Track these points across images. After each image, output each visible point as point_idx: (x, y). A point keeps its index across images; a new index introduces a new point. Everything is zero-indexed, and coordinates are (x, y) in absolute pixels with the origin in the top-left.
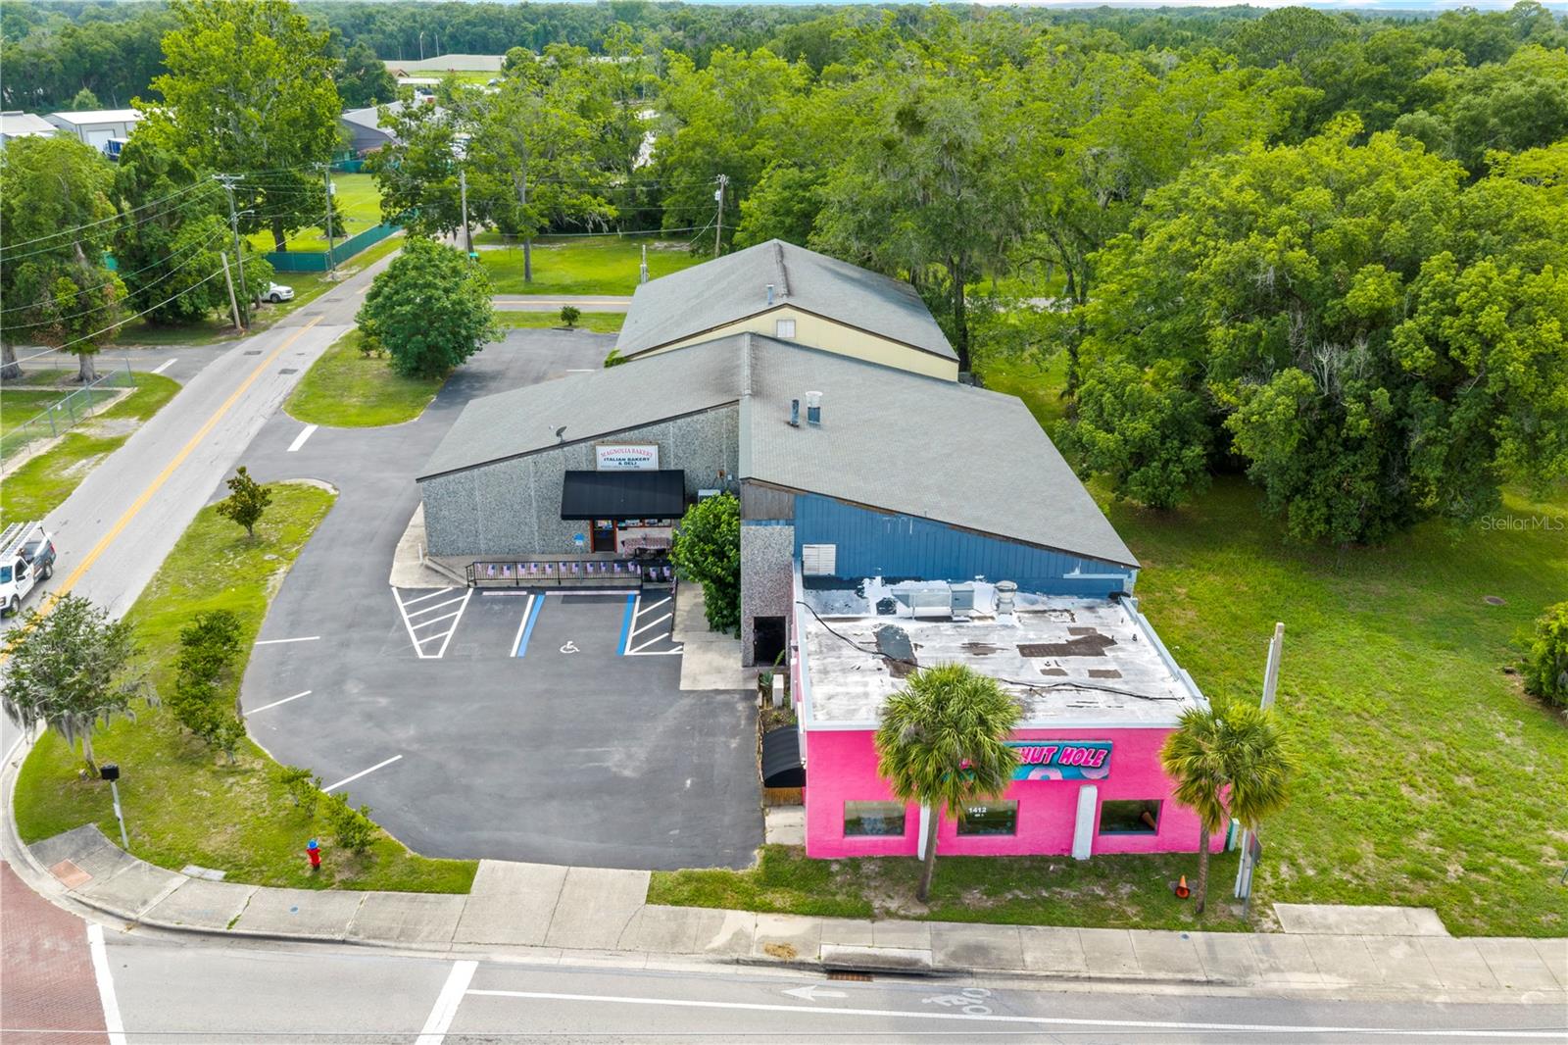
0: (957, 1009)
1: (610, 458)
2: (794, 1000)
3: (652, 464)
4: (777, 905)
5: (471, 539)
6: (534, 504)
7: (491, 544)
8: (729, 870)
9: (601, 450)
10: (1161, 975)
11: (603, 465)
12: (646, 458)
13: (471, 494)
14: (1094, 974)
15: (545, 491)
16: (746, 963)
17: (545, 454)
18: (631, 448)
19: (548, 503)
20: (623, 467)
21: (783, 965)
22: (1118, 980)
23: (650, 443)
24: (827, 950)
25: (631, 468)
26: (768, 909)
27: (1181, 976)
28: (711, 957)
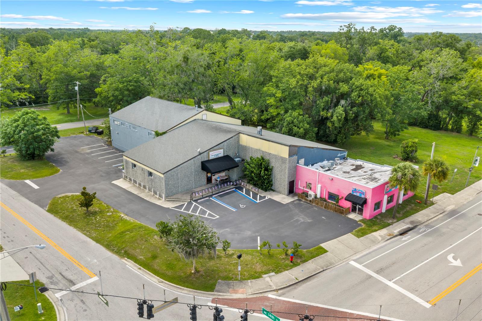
0: (425, 231)
1: (213, 155)
2: (405, 241)
3: (221, 155)
5: (177, 189)
6: (193, 174)
7: (182, 189)
8: (360, 227)
9: (211, 153)
10: (437, 214)
11: (211, 157)
12: (220, 153)
13: (177, 175)
14: (431, 218)
15: (196, 169)
16: (389, 239)
17: (196, 158)
18: (217, 151)
19: (196, 173)
20: (216, 157)
21: (394, 237)
23: (221, 149)
24: (396, 232)
25: (217, 157)
27: (439, 213)
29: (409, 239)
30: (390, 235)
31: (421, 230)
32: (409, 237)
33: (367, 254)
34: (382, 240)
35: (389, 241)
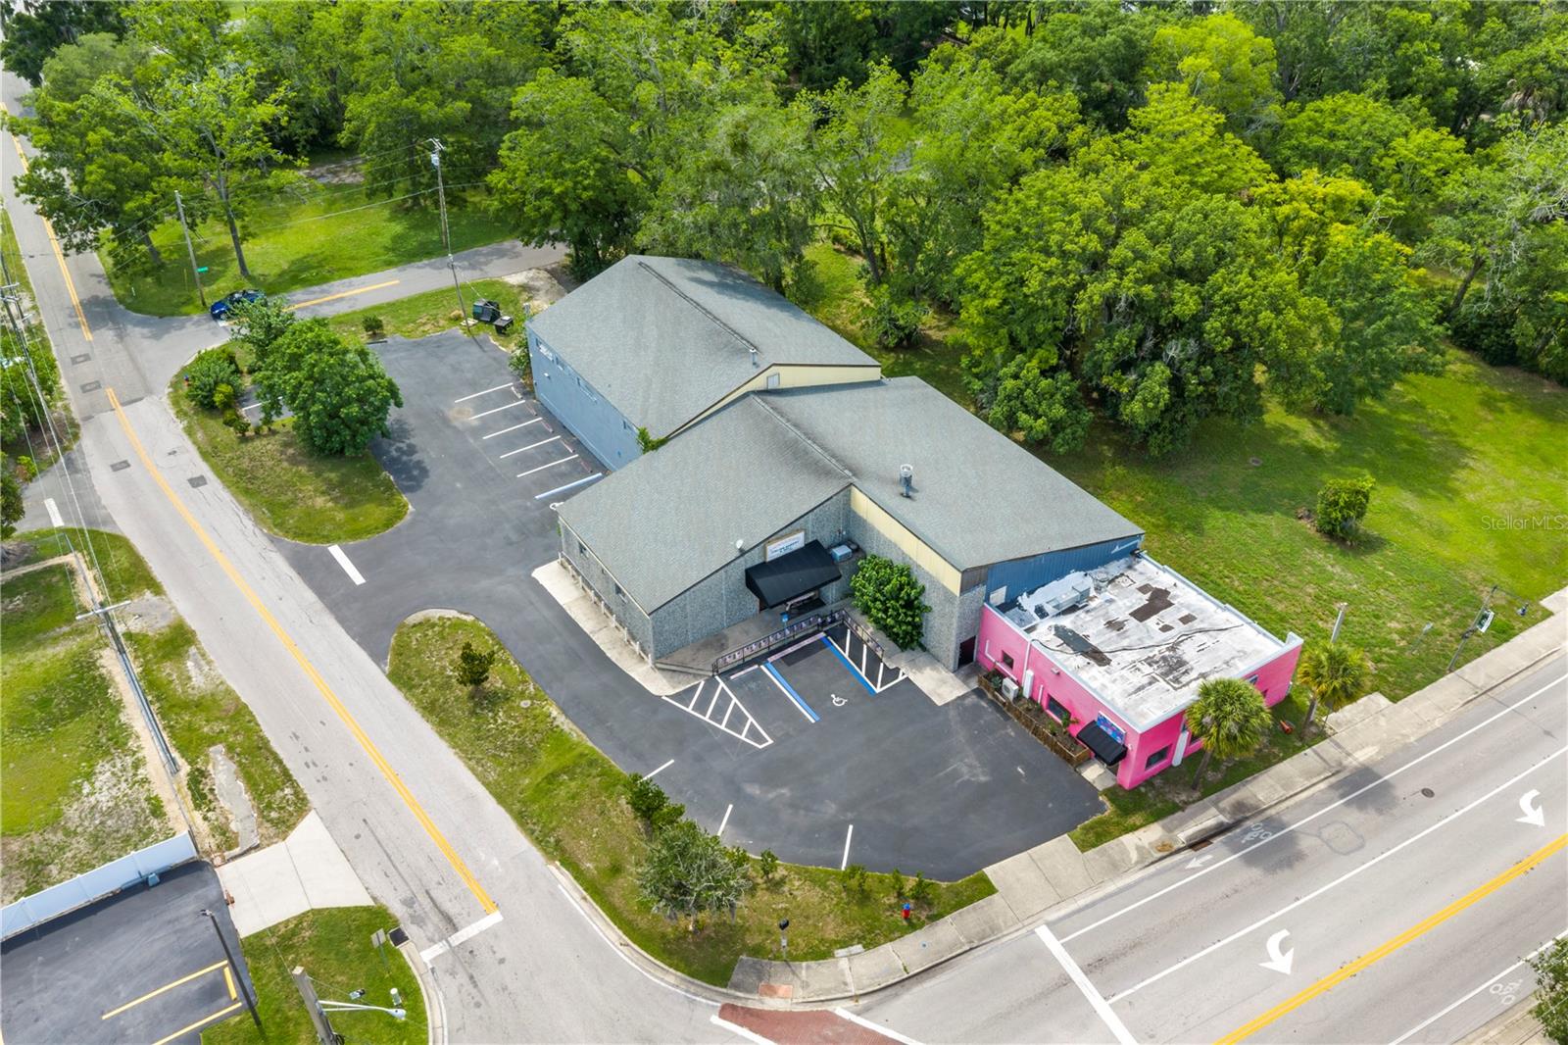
0: (1258, 840)
1: (775, 551)
2: (1194, 870)
3: (801, 544)
4: (1138, 823)
5: (683, 637)
6: (725, 598)
7: (696, 635)
8: (1099, 816)
9: (770, 548)
10: (1315, 780)
11: (771, 556)
12: (797, 541)
13: (683, 609)
14: (1292, 793)
15: (732, 588)
16: (1156, 862)
17: (732, 564)
18: (787, 539)
20: (783, 553)
21: (1171, 854)
22: (1302, 791)
23: (798, 531)
24: (1183, 836)
25: (788, 551)
26: (1134, 828)
27: (1324, 776)
28: (1140, 866)
29: (1206, 865)
30: (1163, 847)
31: (1248, 837)
32: (1209, 857)
33: (1087, 907)
34: (1137, 863)
35: (1152, 869)
